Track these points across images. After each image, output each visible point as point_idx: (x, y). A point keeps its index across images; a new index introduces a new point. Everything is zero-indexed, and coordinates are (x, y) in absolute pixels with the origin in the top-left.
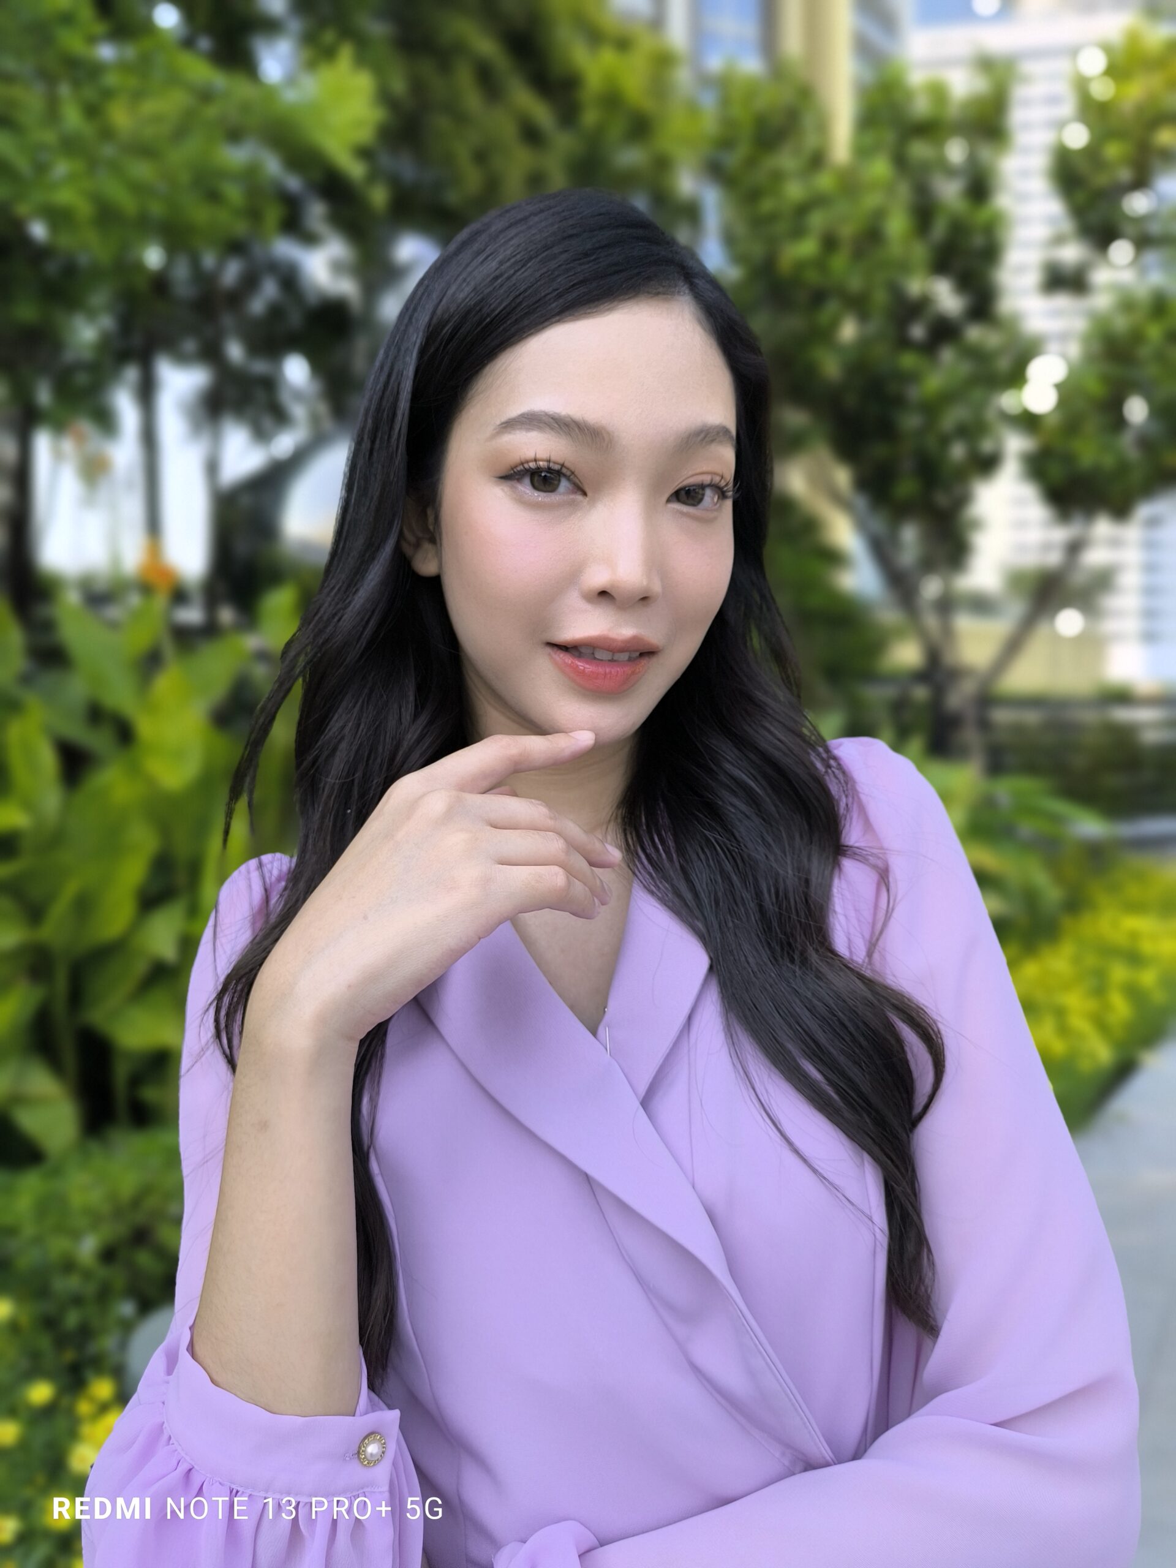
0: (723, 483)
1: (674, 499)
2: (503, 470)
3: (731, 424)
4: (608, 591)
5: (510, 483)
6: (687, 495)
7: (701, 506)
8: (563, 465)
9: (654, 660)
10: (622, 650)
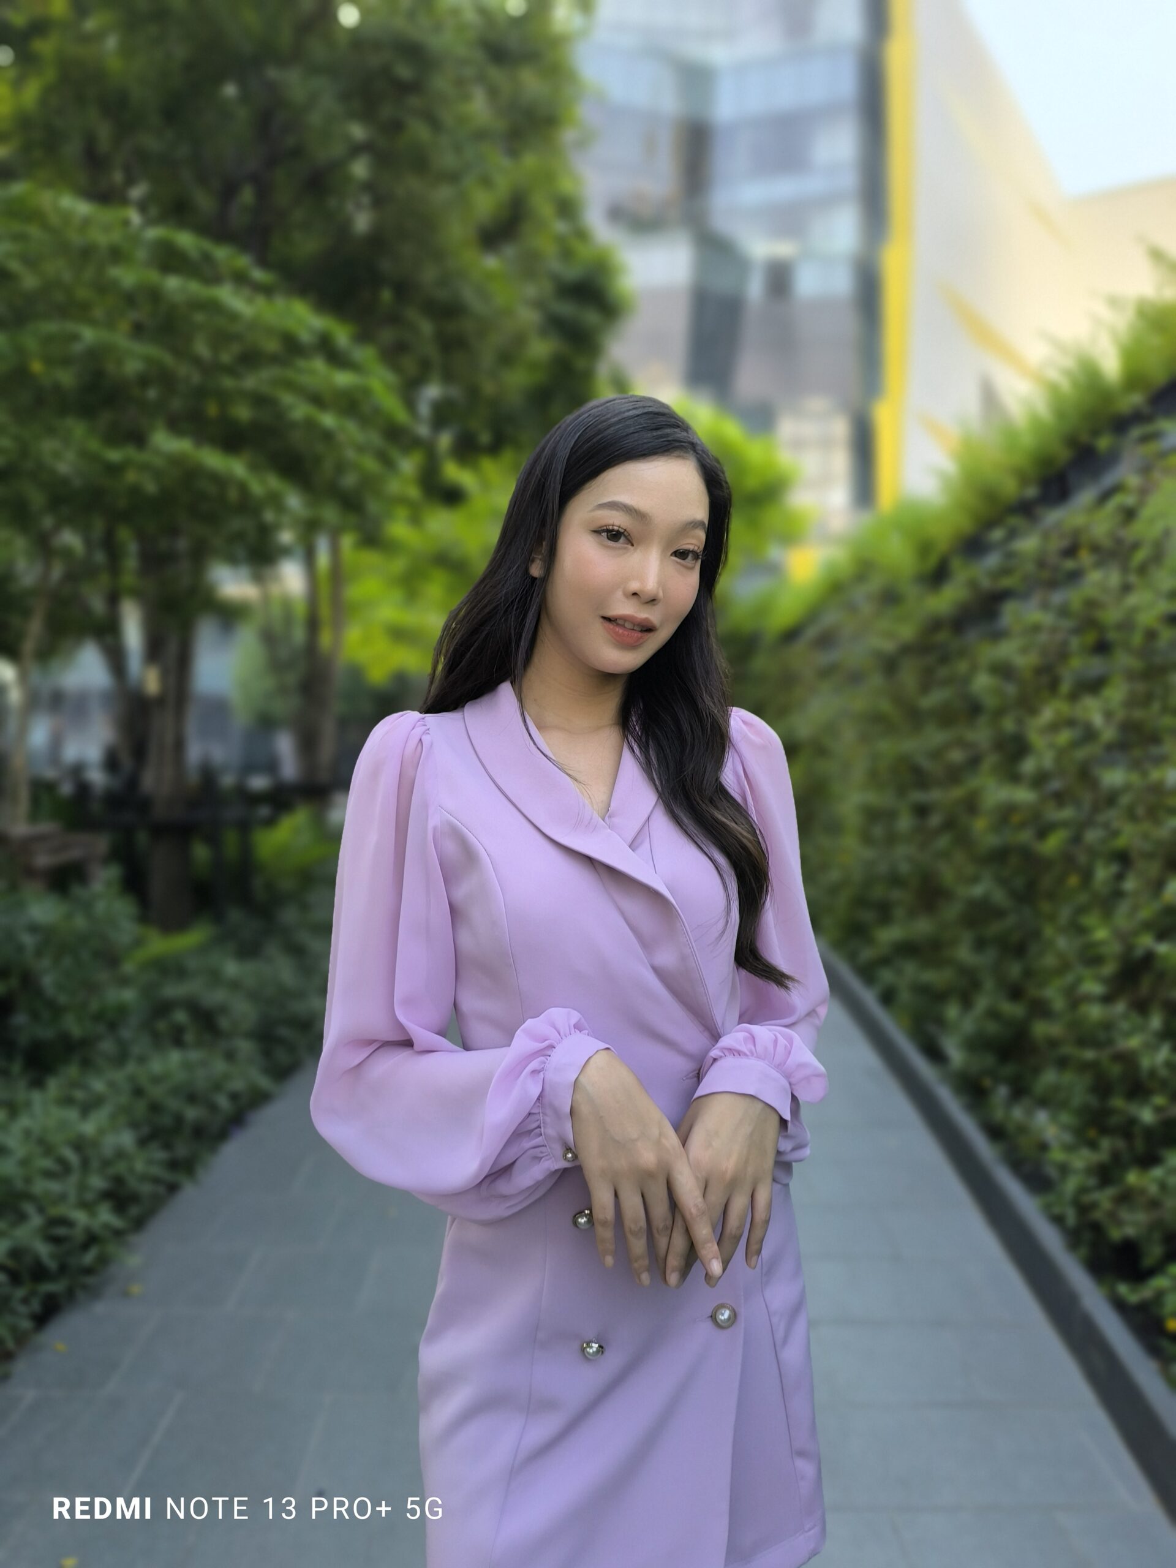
0: (698, 551)
1: (674, 555)
2: (594, 527)
3: (707, 523)
4: (638, 593)
5: (596, 534)
6: (681, 554)
7: (687, 560)
8: (625, 530)
9: (651, 634)
10: (639, 625)
